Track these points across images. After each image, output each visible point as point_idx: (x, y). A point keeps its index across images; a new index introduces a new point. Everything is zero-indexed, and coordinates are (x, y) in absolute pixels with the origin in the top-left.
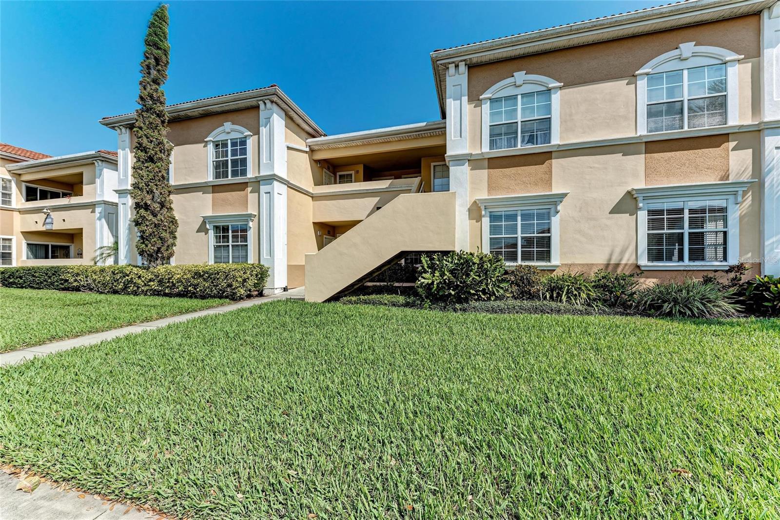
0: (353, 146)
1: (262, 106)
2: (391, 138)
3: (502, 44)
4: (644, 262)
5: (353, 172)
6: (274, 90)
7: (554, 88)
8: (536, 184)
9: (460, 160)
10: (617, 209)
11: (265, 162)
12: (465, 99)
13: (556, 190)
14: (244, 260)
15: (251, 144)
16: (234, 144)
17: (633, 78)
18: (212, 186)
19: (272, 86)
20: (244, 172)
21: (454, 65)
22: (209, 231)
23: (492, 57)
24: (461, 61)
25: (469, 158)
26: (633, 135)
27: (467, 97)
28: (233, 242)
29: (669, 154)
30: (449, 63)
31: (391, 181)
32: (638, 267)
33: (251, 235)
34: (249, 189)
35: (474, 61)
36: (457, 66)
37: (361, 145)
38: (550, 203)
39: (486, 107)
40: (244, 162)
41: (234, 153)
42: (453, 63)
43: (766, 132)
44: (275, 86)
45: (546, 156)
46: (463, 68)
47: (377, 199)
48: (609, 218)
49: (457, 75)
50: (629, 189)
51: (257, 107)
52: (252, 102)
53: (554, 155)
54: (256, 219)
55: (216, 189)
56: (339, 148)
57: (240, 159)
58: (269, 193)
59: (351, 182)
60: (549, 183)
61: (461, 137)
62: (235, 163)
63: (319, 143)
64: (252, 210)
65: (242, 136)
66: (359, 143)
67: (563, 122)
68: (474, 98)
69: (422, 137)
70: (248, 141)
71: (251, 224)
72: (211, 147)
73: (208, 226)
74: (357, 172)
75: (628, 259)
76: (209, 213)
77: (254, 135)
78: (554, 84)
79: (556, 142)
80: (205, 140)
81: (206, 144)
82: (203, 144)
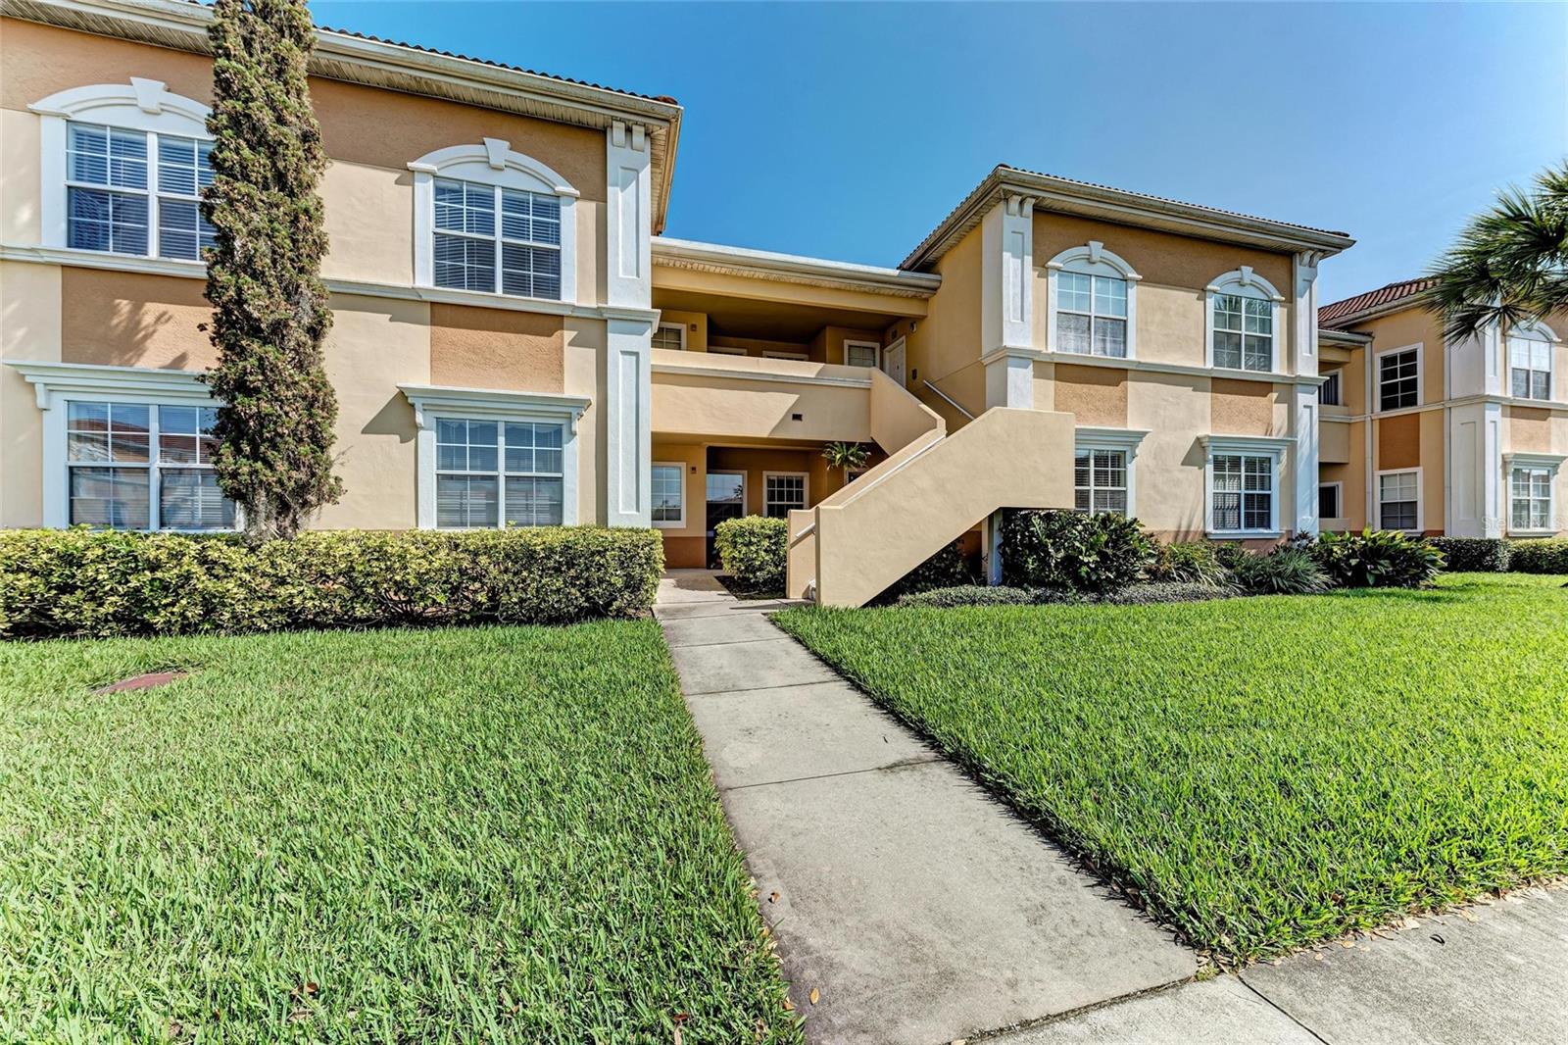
0: (742, 278)
1: (617, 133)
3: (1090, 194)
4: (1210, 529)
5: (683, 327)
6: (672, 112)
7: (1132, 279)
8: (1110, 414)
9: (1022, 357)
10: (1188, 461)
11: (621, 275)
12: (1029, 259)
13: (1132, 426)
14: (546, 517)
15: (576, 219)
16: (513, 203)
17: (1203, 293)
18: (433, 303)
19: (665, 100)
20: (552, 288)
21: (1020, 198)
22: (421, 433)
23: (1067, 207)
24: (1033, 197)
25: (1036, 358)
26: (1201, 366)
27: (1030, 258)
28: (507, 468)
29: (1229, 397)
30: (1015, 193)
31: (821, 365)
32: (1205, 535)
33: (576, 454)
34: (569, 335)
35: (1045, 203)
36: (1021, 203)
37: (759, 279)
38: (1125, 443)
39: (1054, 280)
40: (550, 261)
41: (513, 228)
42: (1020, 194)
43: (1299, 387)
44: (676, 103)
45: (1115, 375)
46: (1028, 208)
47: (792, 399)
48: (1181, 471)
49: (1017, 216)
50: (1201, 434)
51: (602, 132)
52: (595, 116)
53: (1130, 374)
54: (590, 415)
55: (441, 314)
56: (708, 273)
57: (535, 249)
58: (637, 354)
59: (679, 347)
60: (1122, 412)
61: (1023, 320)
62: (515, 255)
63: (675, 251)
64: (577, 385)
65: (548, 191)
66: (761, 274)
67: (1139, 331)
68: (1041, 265)
70: (563, 209)
71: (577, 426)
72: (425, 190)
73: (419, 418)
74: (693, 327)
75: (1196, 526)
76: (420, 380)
77: (585, 197)
78: (1132, 275)
79: (1131, 356)
80: (409, 164)
81: (408, 177)
82: (397, 176)
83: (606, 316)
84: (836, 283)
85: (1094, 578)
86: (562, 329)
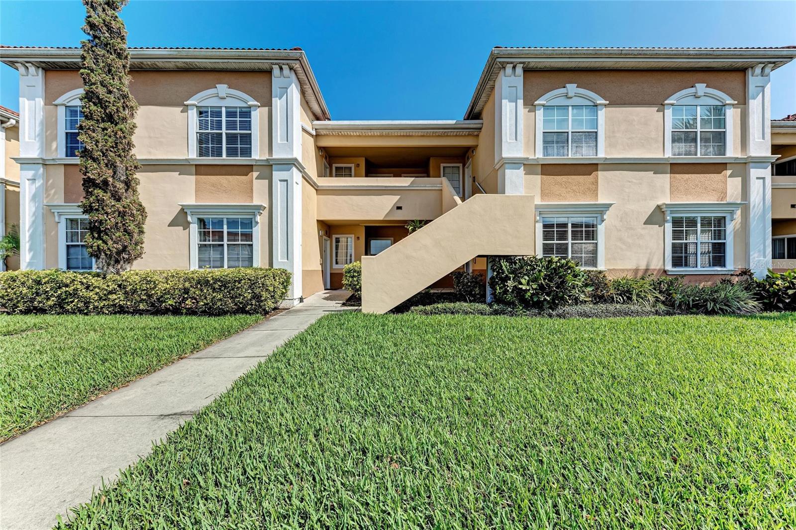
0: (369, 136)
1: (276, 71)
2: (413, 132)
3: (562, 54)
4: (669, 267)
5: (352, 166)
6: (298, 54)
7: (601, 105)
8: (584, 194)
9: (515, 163)
10: (649, 222)
11: (279, 142)
12: (520, 102)
13: (602, 200)
14: (246, 263)
15: (258, 117)
16: (231, 114)
17: (662, 107)
18: (196, 165)
19: (295, 49)
20: (247, 152)
21: (512, 65)
22: (191, 225)
23: (548, 65)
24: (520, 63)
25: (526, 163)
26: (660, 156)
27: (522, 101)
28: (228, 240)
29: (687, 176)
30: (508, 63)
31: (413, 179)
32: (665, 271)
33: (259, 233)
34: (255, 174)
35: (531, 65)
36: (514, 67)
37: (377, 136)
38: (597, 212)
39: (540, 113)
40: (247, 139)
41: (231, 125)
42: (512, 63)
43: (751, 165)
44: (300, 49)
45: (589, 168)
46: (519, 70)
47: (396, 198)
48: (643, 228)
49: (513, 77)
50: (660, 203)
51: (269, 72)
52: (264, 65)
53: (599, 167)
54: (266, 213)
55: (200, 170)
56: (351, 136)
57: (241, 134)
58: (287, 181)
60: (595, 192)
61: (516, 139)
62: (231, 139)
63: (330, 127)
64: (259, 199)
65: (245, 105)
66: (377, 133)
67: (607, 137)
68: (530, 103)
69: (447, 136)
70: (253, 113)
71: (258, 218)
72: (193, 114)
73: (189, 219)
74: (358, 165)
75: (656, 265)
76: (191, 201)
77: (263, 106)
78: (601, 101)
79: (602, 154)
80: (185, 103)
81: (186, 109)
82: (182, 108)
83: (271, 163)
84: (420, 133)
85: (535, 300)
86: (252, 171)
